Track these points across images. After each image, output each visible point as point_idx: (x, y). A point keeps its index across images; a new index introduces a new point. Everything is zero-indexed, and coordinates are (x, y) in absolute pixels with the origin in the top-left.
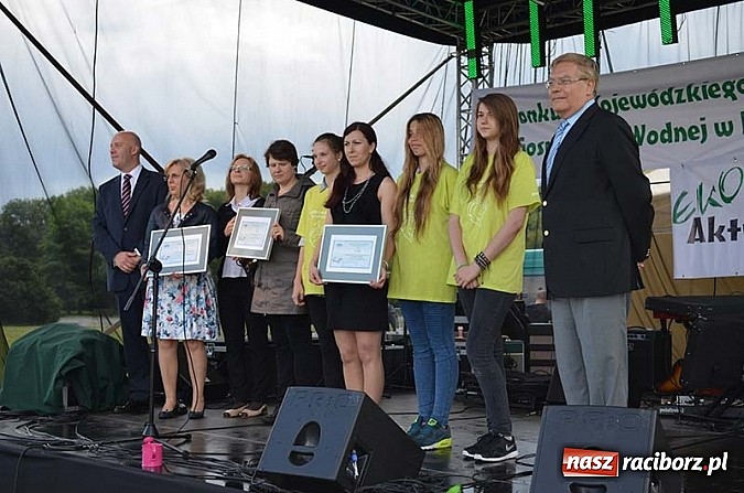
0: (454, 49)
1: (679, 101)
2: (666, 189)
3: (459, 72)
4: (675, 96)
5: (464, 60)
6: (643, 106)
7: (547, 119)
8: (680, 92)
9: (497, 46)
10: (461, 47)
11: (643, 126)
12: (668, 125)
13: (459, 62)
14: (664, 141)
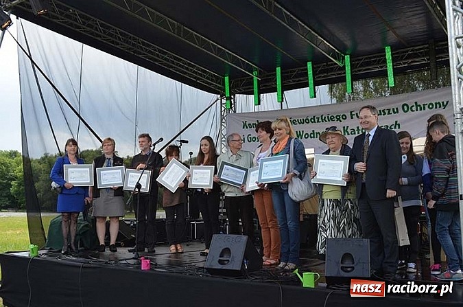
0: (219, 96)
1: (318, 121)
2: (313, 156)
3: (221, 106)
4: (316, 120)
5: (224, 101)
6: (303, 123)
7: (247, 128)
8: (318, 118)
9: (237, 95)
10: (223, 95)
11: (303, 131)
12: (313, 131)
13: (221, 102)
14: (311, 137)
